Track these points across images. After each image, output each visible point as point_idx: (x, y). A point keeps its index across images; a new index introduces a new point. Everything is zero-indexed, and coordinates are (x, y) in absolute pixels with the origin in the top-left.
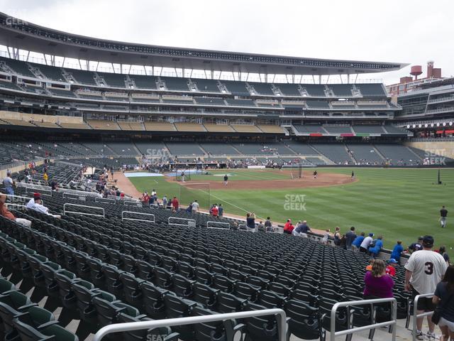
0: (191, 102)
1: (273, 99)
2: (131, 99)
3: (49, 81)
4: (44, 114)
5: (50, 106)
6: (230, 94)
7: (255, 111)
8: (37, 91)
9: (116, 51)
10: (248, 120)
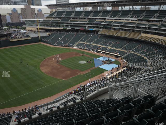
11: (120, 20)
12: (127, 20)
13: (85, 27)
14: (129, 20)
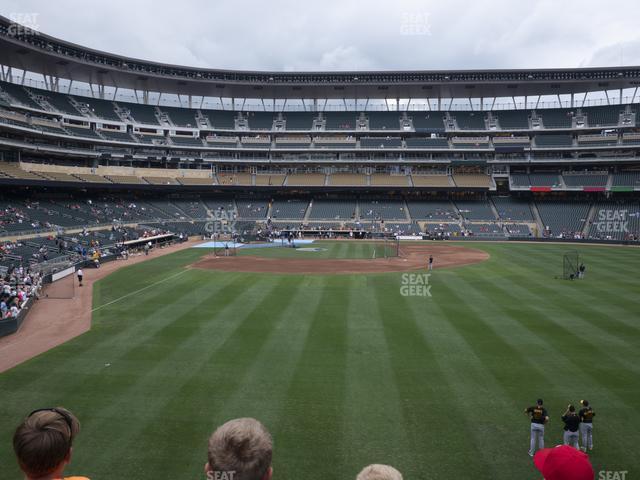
0: (353, 145)
1: (485, 135)
2: (273, 145)
3: (173, 129)
4: (164, 167)
5: (169, 158)
6: (414, 131)
7: (450, 154)
8: (154, 141)
9: (259, 83)
10: (442, 168)
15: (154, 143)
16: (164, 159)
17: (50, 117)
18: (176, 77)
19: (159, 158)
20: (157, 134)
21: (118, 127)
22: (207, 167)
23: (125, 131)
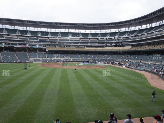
11: (64, 38)
12: (71, 38)
13: (25, 45)
14: (72, 38)
15: (117, 41)
16: (119, 44)
17: (97, 39)
18: (127, 23)
19: (120, 44)
20: (121, 38)
21: (112, 38)
22: (130, 45)
23: (114, 39)
